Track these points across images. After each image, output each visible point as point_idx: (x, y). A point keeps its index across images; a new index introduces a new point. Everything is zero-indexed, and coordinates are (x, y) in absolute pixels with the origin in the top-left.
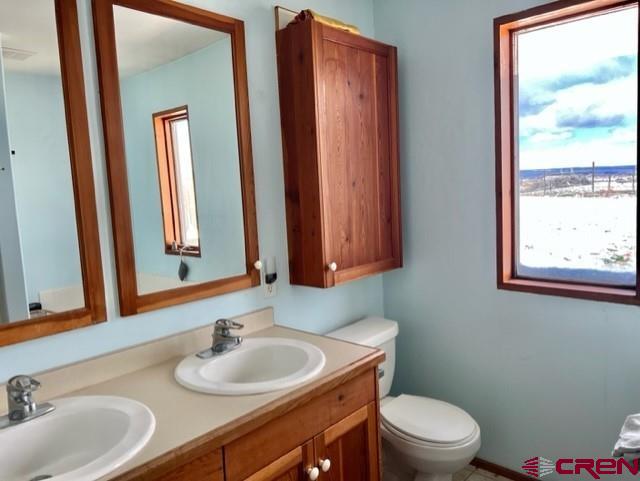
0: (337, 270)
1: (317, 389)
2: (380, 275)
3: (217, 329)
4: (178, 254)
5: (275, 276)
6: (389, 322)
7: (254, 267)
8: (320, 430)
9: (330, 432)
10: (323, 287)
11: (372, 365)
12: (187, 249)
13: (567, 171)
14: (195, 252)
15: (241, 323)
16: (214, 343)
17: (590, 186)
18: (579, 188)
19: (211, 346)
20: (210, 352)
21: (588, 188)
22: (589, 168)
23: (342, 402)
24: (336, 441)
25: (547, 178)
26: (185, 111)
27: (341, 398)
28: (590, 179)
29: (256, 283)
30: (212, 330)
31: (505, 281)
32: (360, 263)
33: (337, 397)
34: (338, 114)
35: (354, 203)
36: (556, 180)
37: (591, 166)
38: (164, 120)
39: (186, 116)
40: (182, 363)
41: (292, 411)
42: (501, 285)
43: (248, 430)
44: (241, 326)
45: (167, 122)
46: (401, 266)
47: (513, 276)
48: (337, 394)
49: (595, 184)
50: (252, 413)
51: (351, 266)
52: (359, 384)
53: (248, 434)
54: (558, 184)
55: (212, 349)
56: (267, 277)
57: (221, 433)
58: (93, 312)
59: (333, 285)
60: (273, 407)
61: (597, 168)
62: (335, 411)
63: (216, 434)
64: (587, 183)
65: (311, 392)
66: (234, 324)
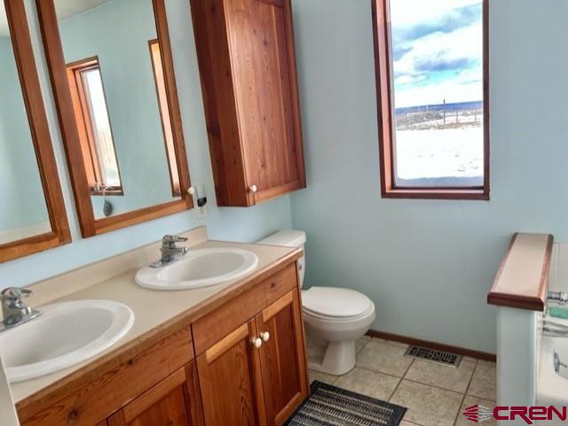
0: (257, 191)
1: (256, 278)
2: (287, 196)
3: (165, 243)
4: (101, 194)
5: (205, 200)
6: (298, 232)
7: (187, 193)
8: (260, 310)
9: (266, 313)
10: (246, 206)
11: (294, 259)
12: (109, 189)
13: (423, 108)
14: (118, 191)
15: (185, 237)
16: (163, 255)
17: (442, 120)
18: (434, 122)
19: (160, 258)
20: (161, 263)
21: (440, 122)
22: (441, 105)
23: (273, 289)
24: (271, 318)
25: (408, 115)
26: (95, 61)
27: (273, 285)
28: (442, 114)
29: (190, 206)
30: (160, 245)
31: (387, 191)
32: (274, 185)
33: (270, 285)
34: (248, 58)
35: (266, 134)
36: (415, 116)
37: (442, 103)
38: (74, 70)
39: (96, 66)
40: (139, 272)
41: (239, 296)
42: (384, 195)
43: (209, 310)
44: (186, 239)
45: (77, 72)
46: (305, 187)
47: (393, 187)
48: (270, 282)
49: (446, 119)
50: (209, 299)
51: (267, 188)
52: (285, 274)
53: (210, 314)
54: (417, 119)
55: (162, 260)
56: (198, 201)
57: (190, 313)
58: (59, 234)
59: (254, 204)
60: (224, 293)
61: (447, 105)
62: (269, 296)
63: (186, 315)
64: (441, 118)
65: (252, 281)
66: (179, 238)
